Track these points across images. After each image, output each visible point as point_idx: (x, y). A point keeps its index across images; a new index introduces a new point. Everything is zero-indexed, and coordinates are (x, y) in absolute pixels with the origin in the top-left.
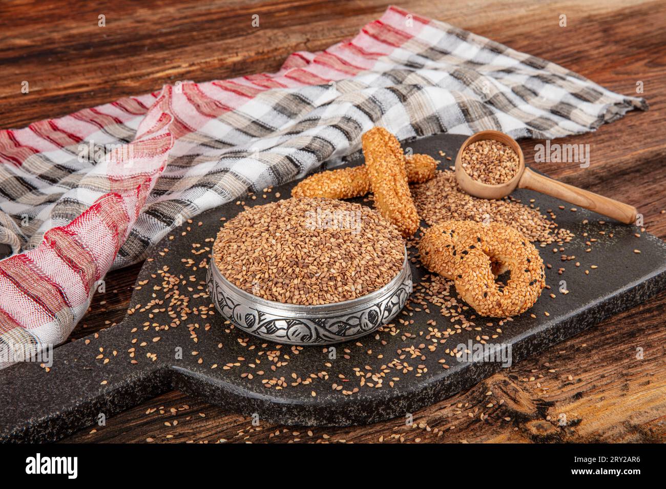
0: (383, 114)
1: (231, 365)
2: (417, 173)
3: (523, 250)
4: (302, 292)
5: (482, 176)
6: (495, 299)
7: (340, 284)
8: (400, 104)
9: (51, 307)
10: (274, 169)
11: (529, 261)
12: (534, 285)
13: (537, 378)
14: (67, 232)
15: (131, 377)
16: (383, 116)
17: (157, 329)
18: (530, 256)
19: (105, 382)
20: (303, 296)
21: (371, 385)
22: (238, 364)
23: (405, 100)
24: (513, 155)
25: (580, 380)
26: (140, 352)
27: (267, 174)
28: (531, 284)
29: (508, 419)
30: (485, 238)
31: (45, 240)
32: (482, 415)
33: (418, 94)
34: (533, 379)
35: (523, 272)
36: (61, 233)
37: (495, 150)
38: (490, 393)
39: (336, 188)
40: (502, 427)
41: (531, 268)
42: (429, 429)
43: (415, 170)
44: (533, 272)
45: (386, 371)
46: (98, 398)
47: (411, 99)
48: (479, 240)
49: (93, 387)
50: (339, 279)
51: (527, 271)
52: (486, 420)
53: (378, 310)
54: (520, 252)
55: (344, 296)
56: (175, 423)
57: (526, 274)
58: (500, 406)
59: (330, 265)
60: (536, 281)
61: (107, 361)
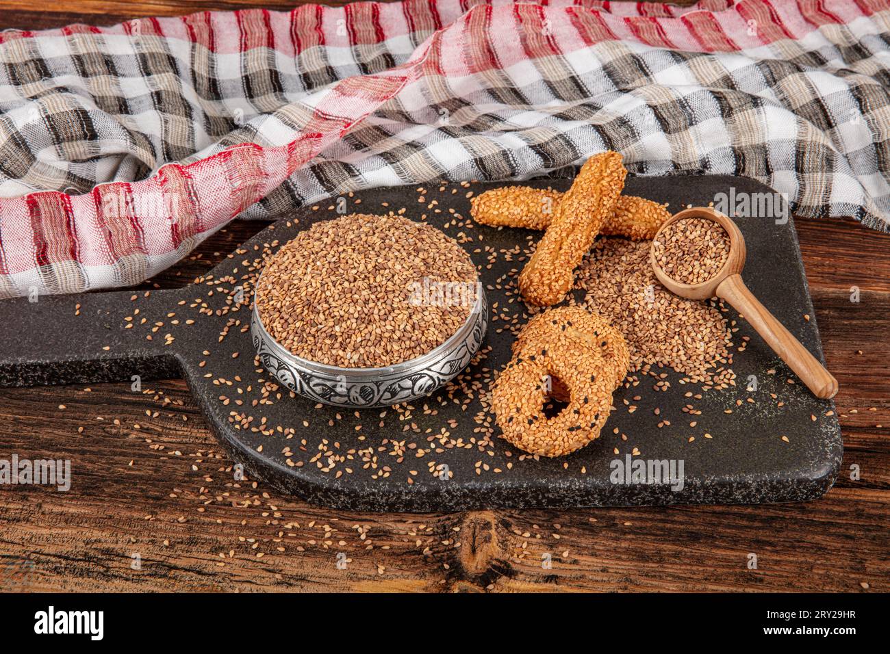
0: (691, 124)
1: (223, 381)
2: (630, 227)
3: (587, 385)
4: (296, 339)
5: (670, 266)
6: (518, 429)
7: (337, 345)
8: (720, 119)
9: (117, 250)
10: (480, 162)
11: (586, 401)
12: (574, 433)
13: (533, 536)
14: (183, 173)
15: (134, 352)
16: (691, 129)
17: (202, 310)
18: (590, 396)
19: (107, 348)
20: (295, 343)
21: (319, 465)
22: (229, 383)
23: (729, 115)
24: (723, 253)
25: (575, 562)
26: (162, 332)
27: (468, 166)
28: (571, 429)
29: (447, 566)
30: (550, 354)
31: (158, 174)
32: (427, 549)
33: (751, 112)
34: (527, 534)
35: (572, 411)
36: (177, 171)
37: (708, 238)
38: (457, 529)
39: (516, 213)
40: (433, 572)
41: (581, 411)
42: (363, 537)
43: (631, 222)
44: (582, 416)
45: (350, 457)
46: (93, 361)
47: (739, 117)
48: (544, 353)
49: (97, 348)
50: (340, 339)
51: (577, 412)
52: (426, 557)
53: (375, 388)
54: (582, 386)
55: (336, 361)
56: (156, 414)
57: (572, 414)
58: (454, 549)
60: (579, 428)
61: (130, 326)
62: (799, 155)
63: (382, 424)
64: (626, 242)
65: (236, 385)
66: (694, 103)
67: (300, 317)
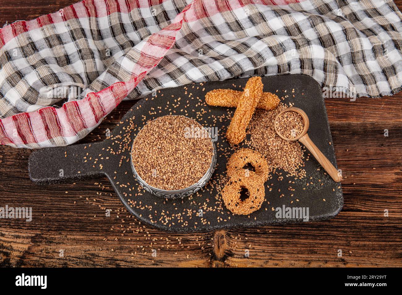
0: (284, 51)
1: (123, 185)
2: (265, 107)
3: (256, 192)
4: (149, 180)
5: (282, 131)
6: (232, 208)
7: (165, 183)
8: (295, 50)
9: (76, 130)
11: (256, 198)
12: (252, 209)
13: (238, 239)
14: (96, 96)
15: (89, 173)
16: (284, 53)
17: (111, 152)
18: (257, 196)
19: (79, 172)
20: (149, 181)
21: (163, 222)
22: (126, 186)
23: (299, 49)
24: (301, 127)
26: (98, 163)
27: (203, 78)
28: (251, 208)
29: (210, 254)
30: (242, 181)
31: (87, 97)
32: (203, 247)
33: (307, 47)
34: (236, 238)
35: (251, 201)
36: (94, 95)
37: (296, 120)
38: (212, 239)
39: (222, 102)
40: (205, 257)
41: (254, 202)
42: (180, 243)
43: (265, 105)
44: (255, 203)
45: (173, 218)
46: (75, 177)
47: (302, 49)
48: (240, 180)
49: (75, 172)
50: (166, 181)
51: (253, 202)
52: (203, 250)
53: (180, 195)
54: (254, 192)
55: (165, 188)
56: (100, 194)
57: (251, 203)
58: (212, 247)
59: (165, 174)
60: (254, 207)
61: (86, 161)
62: (325, 64)
63: (183, 202)
64: (264, 111)
65: (128, 187)
66: (286, 45)
67: (150, 171)
